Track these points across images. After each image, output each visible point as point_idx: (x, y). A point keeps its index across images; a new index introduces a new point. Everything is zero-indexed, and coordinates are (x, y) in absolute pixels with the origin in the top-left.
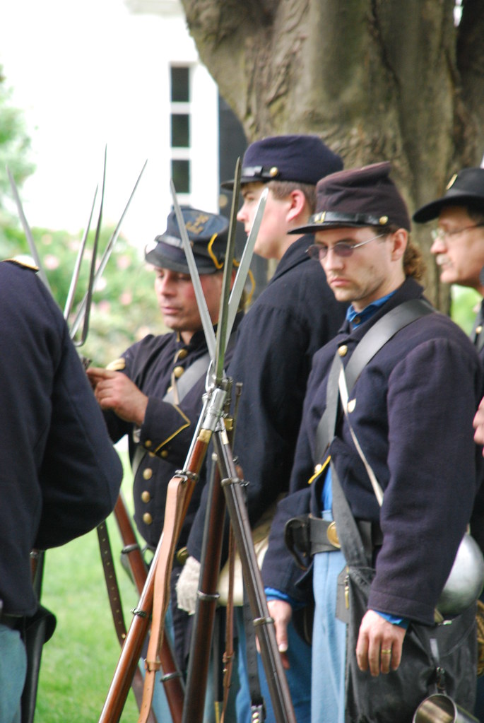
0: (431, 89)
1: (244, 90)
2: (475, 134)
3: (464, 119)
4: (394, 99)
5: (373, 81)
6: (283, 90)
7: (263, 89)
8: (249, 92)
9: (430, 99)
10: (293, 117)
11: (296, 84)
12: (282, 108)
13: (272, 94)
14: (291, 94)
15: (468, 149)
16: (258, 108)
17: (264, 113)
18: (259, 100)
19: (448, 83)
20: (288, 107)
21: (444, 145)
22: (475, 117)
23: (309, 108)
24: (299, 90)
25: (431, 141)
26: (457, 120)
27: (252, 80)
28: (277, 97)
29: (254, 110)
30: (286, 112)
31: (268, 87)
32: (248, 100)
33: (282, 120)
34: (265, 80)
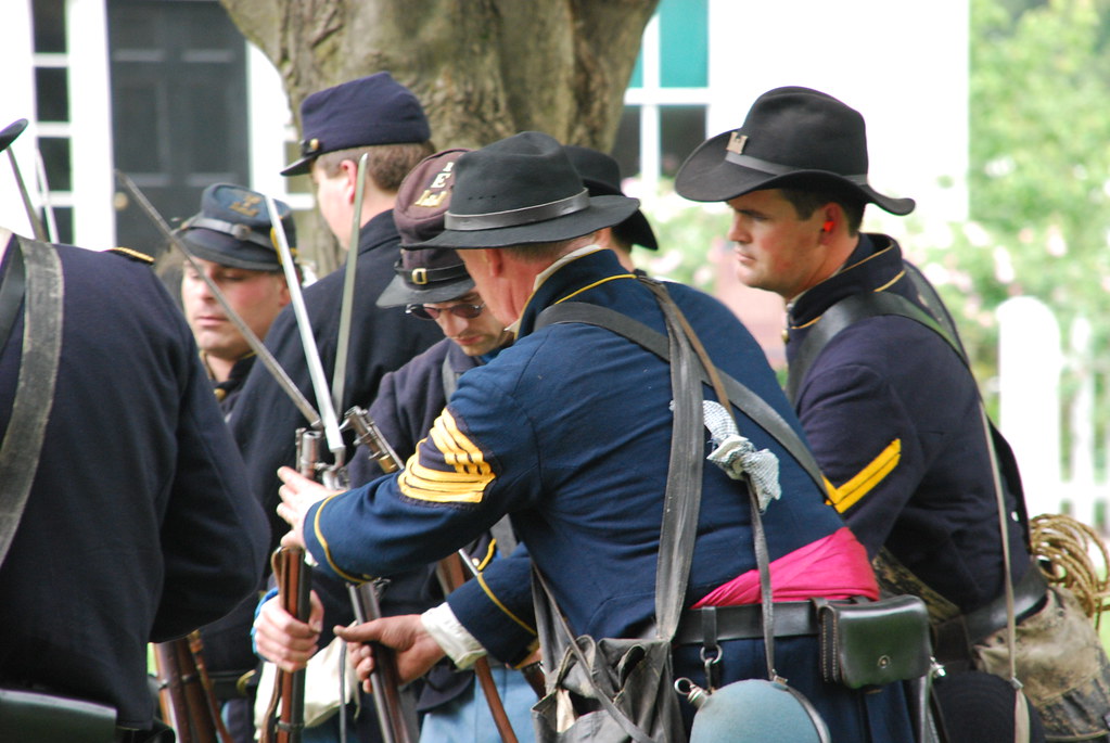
0: (543, 23)
1: (278, 25)
2: (604, 85)
3: (589, 64)
4: (493, 37)
5: (464, 11)
6: (333, 25)
7: (304, 23)
8: (284, 29)
9: (543, 36)
10: (350, 64)
11: (353, 16)
12: (334, 51)
13: (318, 31)
14: (346, 30)
15: (596, 106)
16: (298, 50)
17: (308, 57)
18: (298, 40)
19: (567, 14)
20: (344, 48)
21: (565, 102)
22: (604, 63)
23: (375, 51)
24: (358, 24)
25: (546, 96)
26: (580, 66)
27: (288, 10)
28: (327, 35)
29: (292, 55)
30: (340, 56)
31: (313, 21)
32: (284, 39)
33: (334, 68)
34: (306, 11)
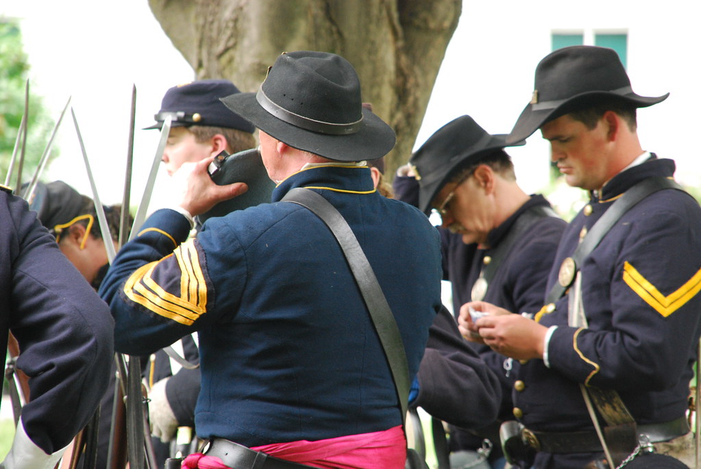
0: (373, 43)
1: (196, 43)
2: (417, 85)
3: (406, 71)
5: (317, 33)
6: (231, 43)
7: (213, 42)
8: (200, 46)
9: (373, 51)
10: (242, 69)
11: (243, 37)
12: (231, 61)
13: (221, 47)
14: (238, 47)
15: (411, 99)
16: (209, 60)
17: (215, 65)
18: (209, 53)
19: (390, 37)
20: (237, 59)
21: (388, 95)
22: (417, 70)
23: (257, 60)
24: (246, 42)
25: (375, 91)
26: (400, 71)
27: (202, 33)
28: (227, 50)
29: (205, 63)
30: (235, 64)
31: (217, 41)
32: (200, 53)
33: (231, 73)
34: (214, 34)
